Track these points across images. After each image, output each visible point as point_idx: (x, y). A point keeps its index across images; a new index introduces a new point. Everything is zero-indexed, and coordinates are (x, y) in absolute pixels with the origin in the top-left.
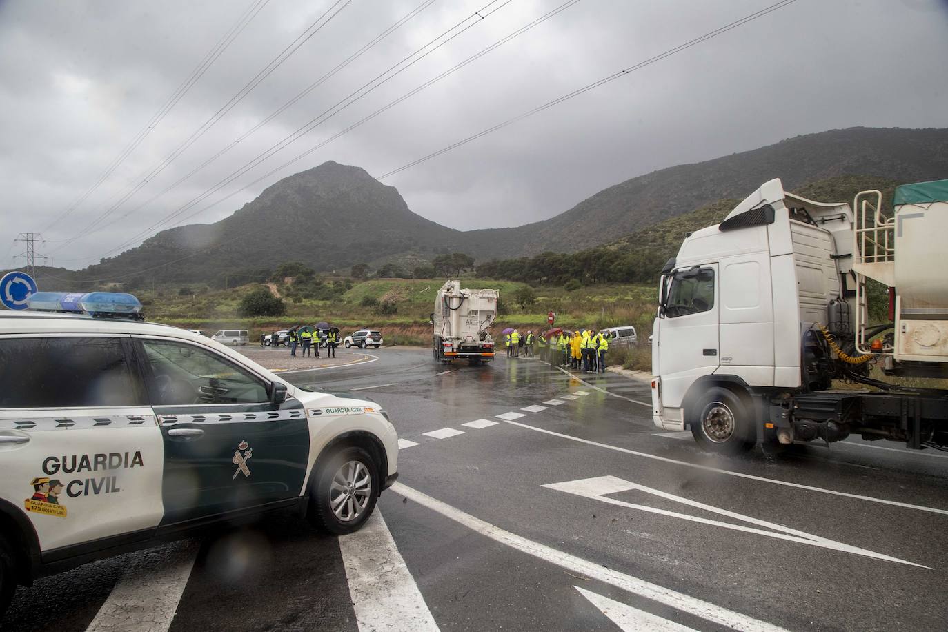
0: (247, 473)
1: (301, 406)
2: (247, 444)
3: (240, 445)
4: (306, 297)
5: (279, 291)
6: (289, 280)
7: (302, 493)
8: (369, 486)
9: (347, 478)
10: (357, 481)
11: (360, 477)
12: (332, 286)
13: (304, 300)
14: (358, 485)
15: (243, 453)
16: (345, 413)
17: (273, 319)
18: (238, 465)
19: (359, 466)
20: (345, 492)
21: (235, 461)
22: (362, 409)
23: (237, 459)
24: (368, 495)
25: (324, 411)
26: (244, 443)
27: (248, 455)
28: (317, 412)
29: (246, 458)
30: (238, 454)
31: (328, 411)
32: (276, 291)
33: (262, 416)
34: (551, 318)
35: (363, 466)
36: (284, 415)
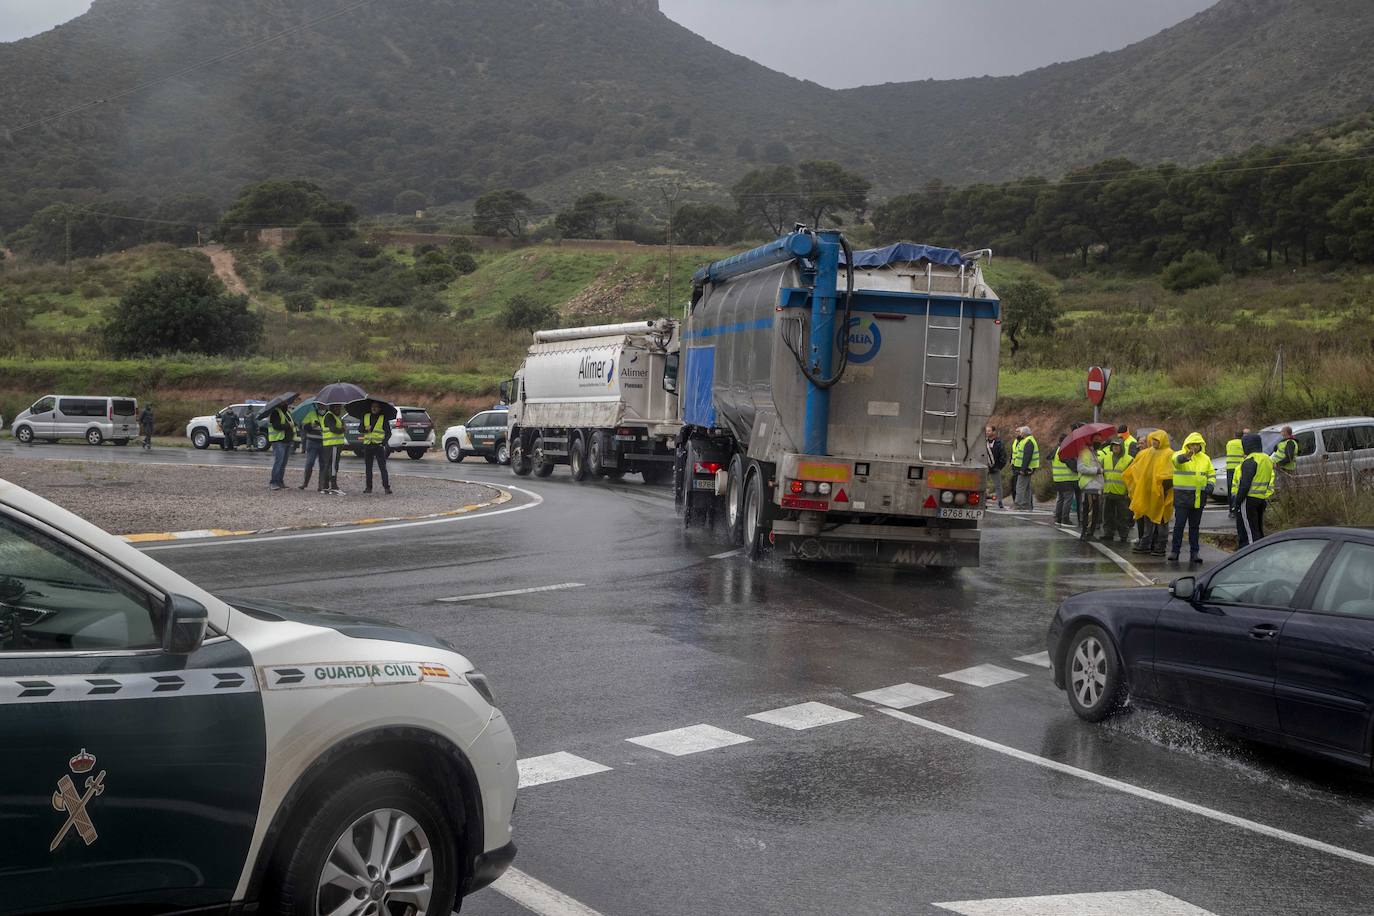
0: (89, 834)
1: (244, 659)
2: (92, 758)
3: (73, 760)
4: (329, 293)
5: (240, 271)
6: (273, 238)
7: (239, 894)
8: (429, 878)
9: (365, 855)
10: (394, 865)
11: (405, 854)
12: (410, 261)
13: (320, 303)
14: (397, 875)
15: (79, 782)
16: (366, 679)
17: (220, 364)
18: (65, 816)
19: (403, 824)
20: (359, 893)
21: (59, 802)
22: (415, 668)
23: (65, 797)
24: (425, 902)
25: (309, 672)
26: (84, 755)
27: (95, 786)
28: (290, 676)
29: (88, 796)
30: (66, 784)
31: (321, 674)
32: (231, 273)
33: (135, 685)
34: (1096, 386)
35: (412, 824)
36: (198, 682)
